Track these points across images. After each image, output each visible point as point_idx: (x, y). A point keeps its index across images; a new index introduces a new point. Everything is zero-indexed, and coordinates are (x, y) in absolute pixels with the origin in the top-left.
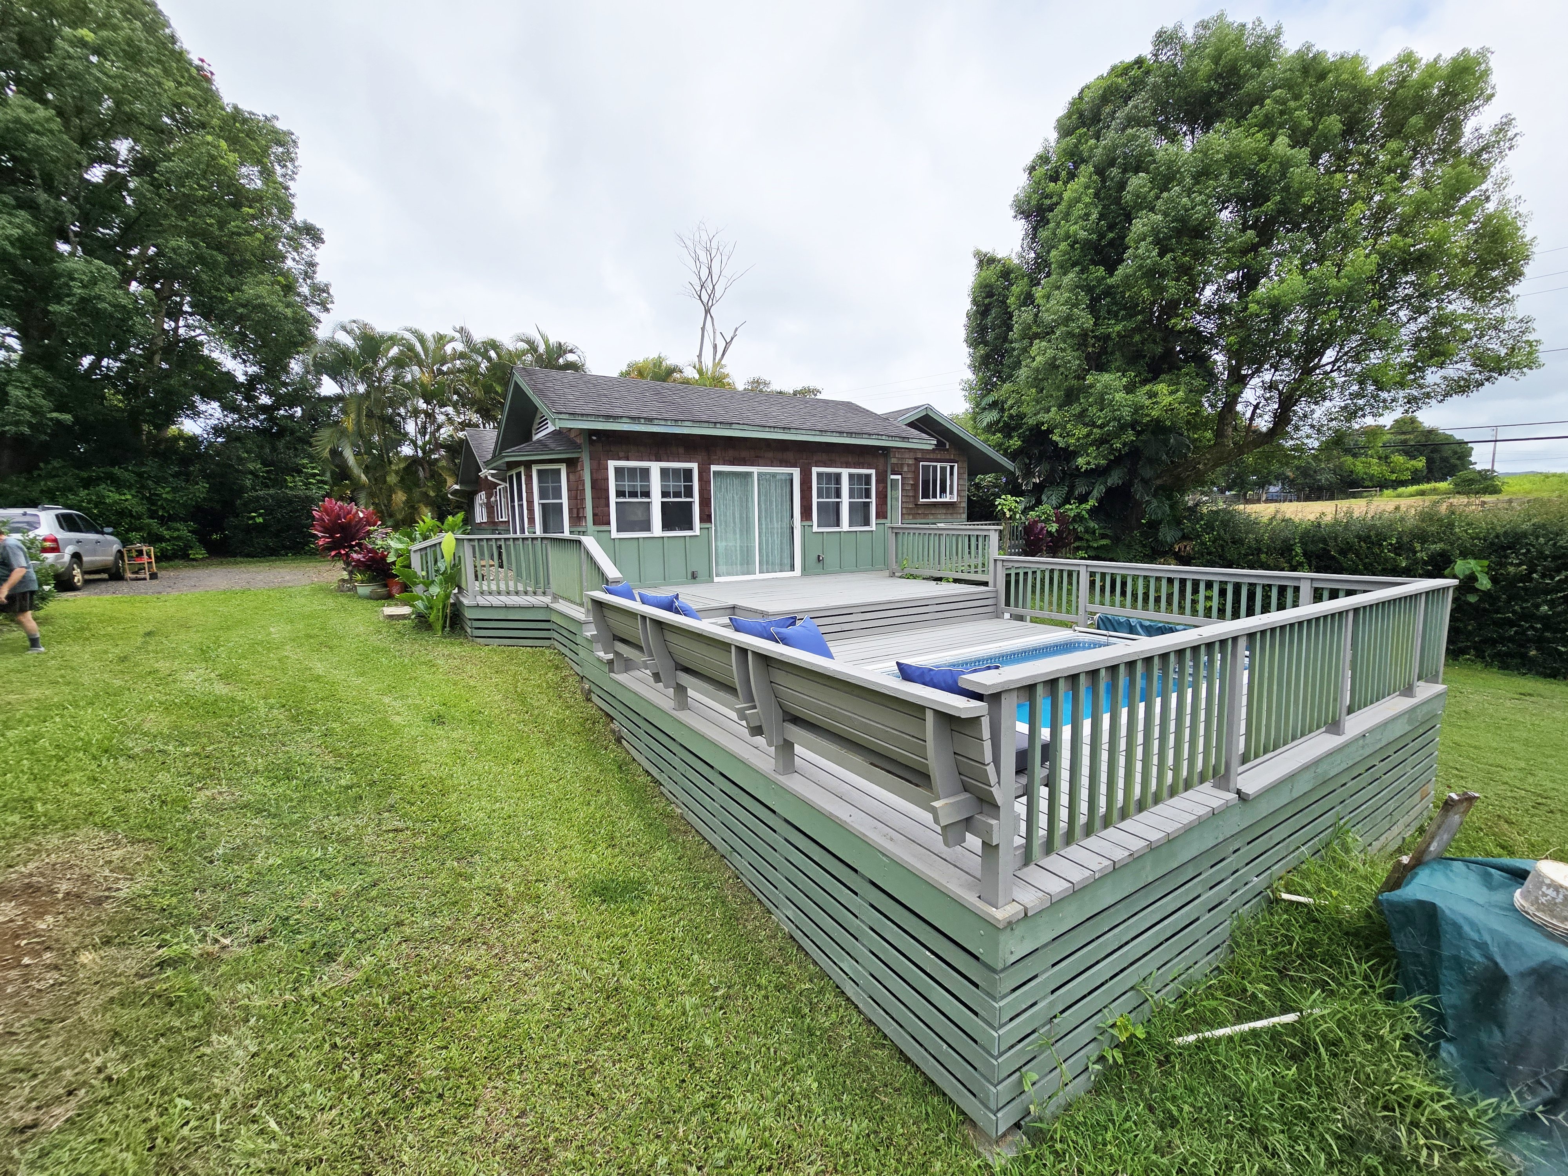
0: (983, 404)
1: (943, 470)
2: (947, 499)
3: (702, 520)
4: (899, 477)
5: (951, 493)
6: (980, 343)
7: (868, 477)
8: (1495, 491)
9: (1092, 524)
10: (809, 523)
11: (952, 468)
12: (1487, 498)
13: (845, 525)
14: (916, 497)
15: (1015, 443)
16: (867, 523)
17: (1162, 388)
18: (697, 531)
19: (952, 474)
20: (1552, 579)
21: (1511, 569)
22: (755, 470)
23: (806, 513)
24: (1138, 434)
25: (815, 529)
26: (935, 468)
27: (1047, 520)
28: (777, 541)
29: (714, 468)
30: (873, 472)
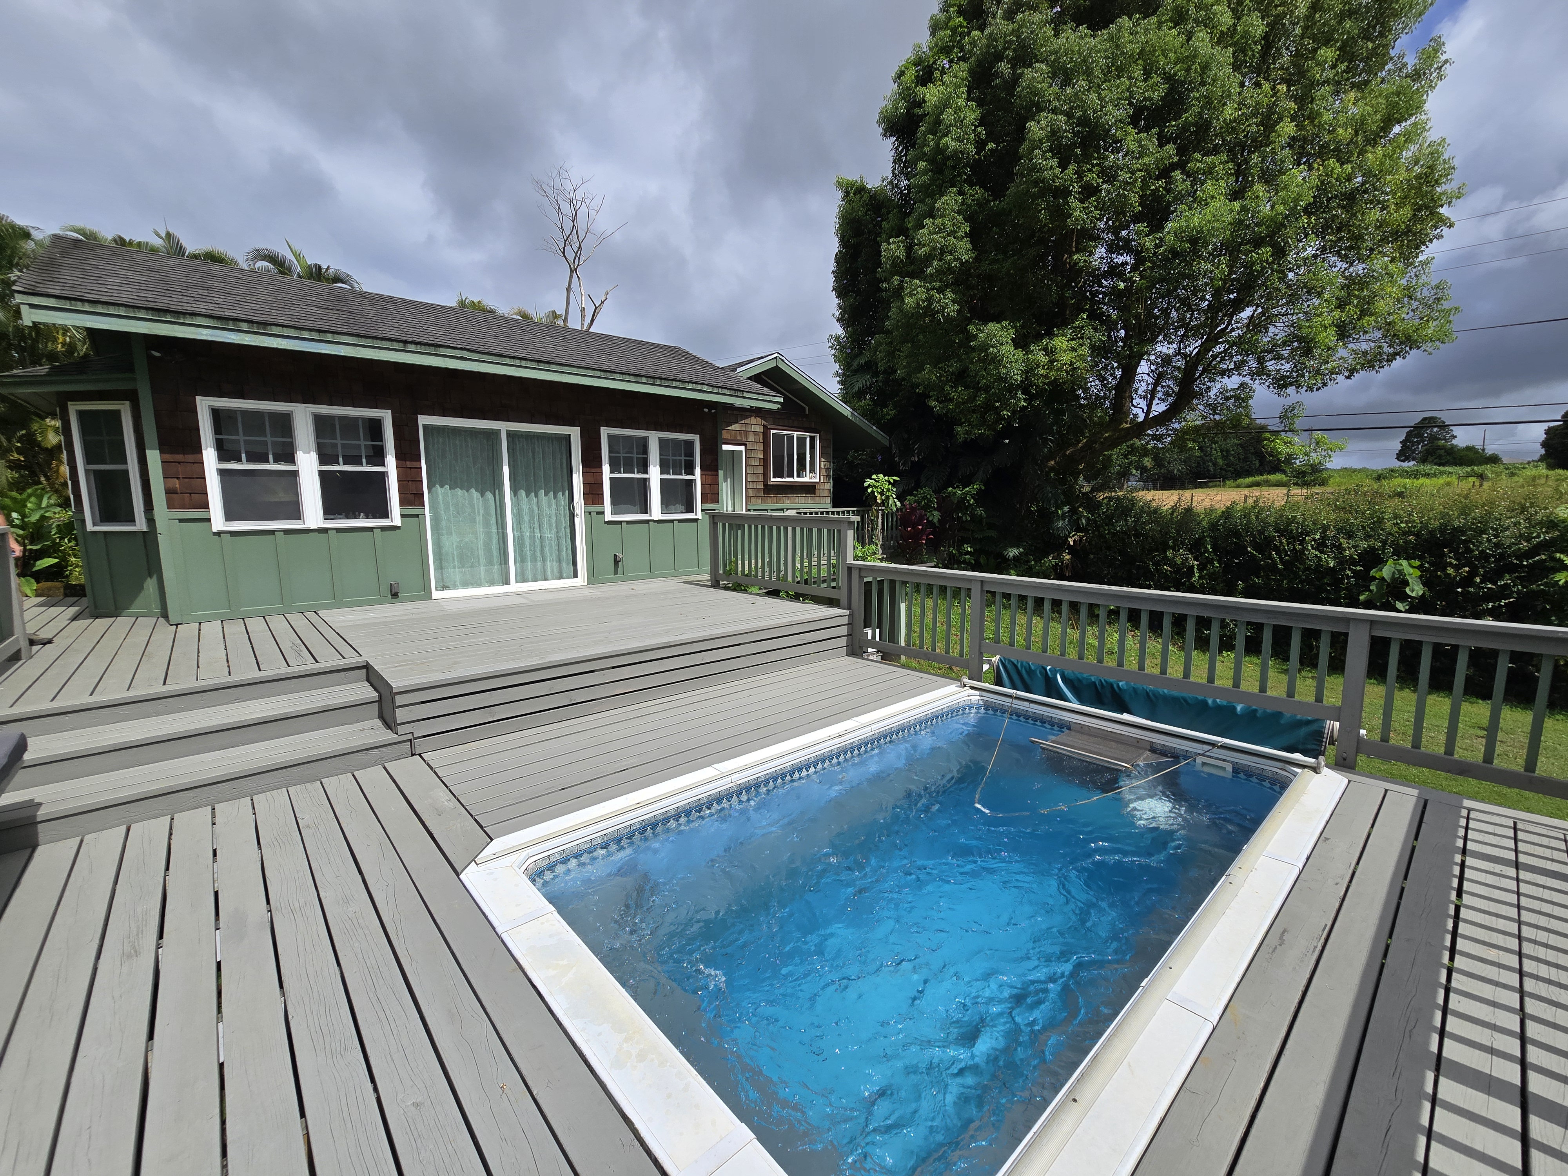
0: (855, 364)
1: (802, 441)
2: (806, 479)
3: (404, 502)
4: (742, 448)
5: (812, 470)
6: (850, 291)
7: (691, 444)
8: (1323, 483)
9: (980, 511)
10: (598, 509)
11: (812, 439)
12: (1317, 489)
13: (656, 511)
14: (766, 475)
15: (889, 412)
16: (690, 509)
17: (1060, 342)
18: (396, 519)
19: (813, 447)
20: (1495, 583)
21: (1450, 571)
22: (503, 427)
23: (593, 493)
24: (1030, 398)
25: (608, 517)
26: (791, 438)
27: (927, 507)
28: (549, 535)
29: (424, 420)
30: (696, 438)
